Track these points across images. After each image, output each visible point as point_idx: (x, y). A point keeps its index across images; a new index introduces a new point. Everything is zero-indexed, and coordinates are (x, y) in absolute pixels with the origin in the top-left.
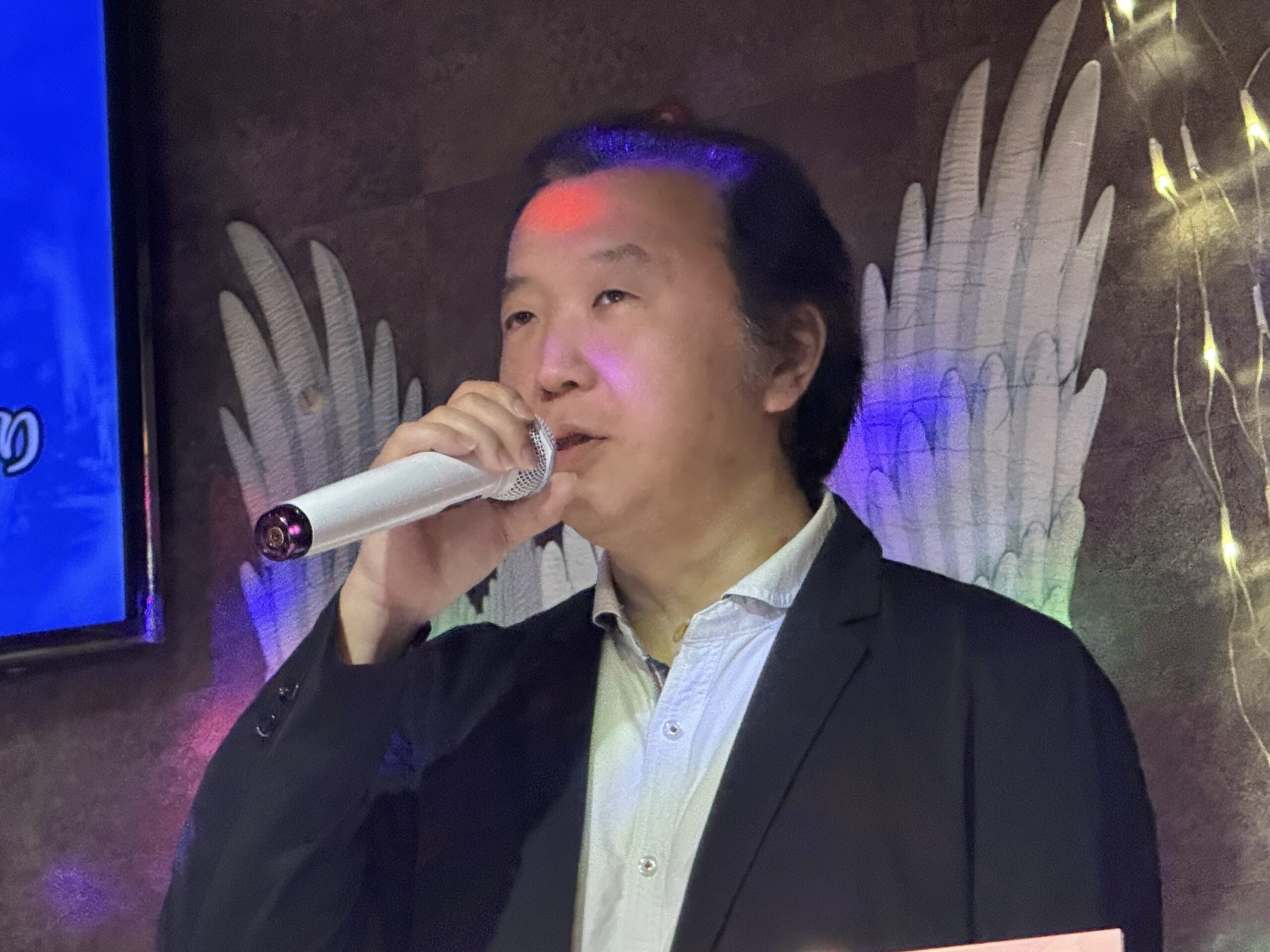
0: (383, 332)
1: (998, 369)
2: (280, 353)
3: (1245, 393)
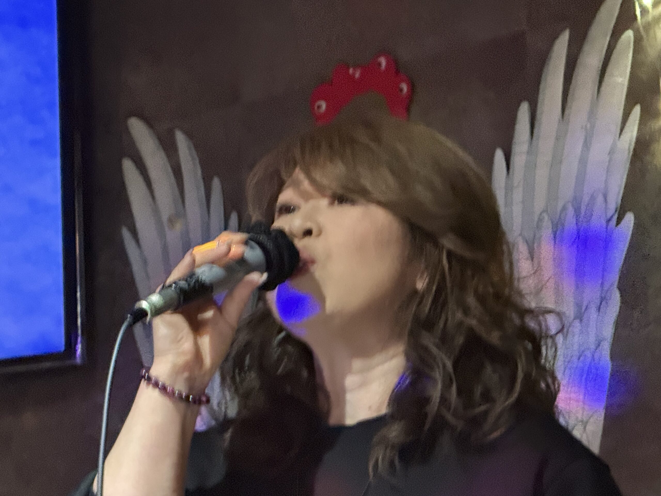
0: (216, 183)
1: (571, 212)
2: (157, 194)
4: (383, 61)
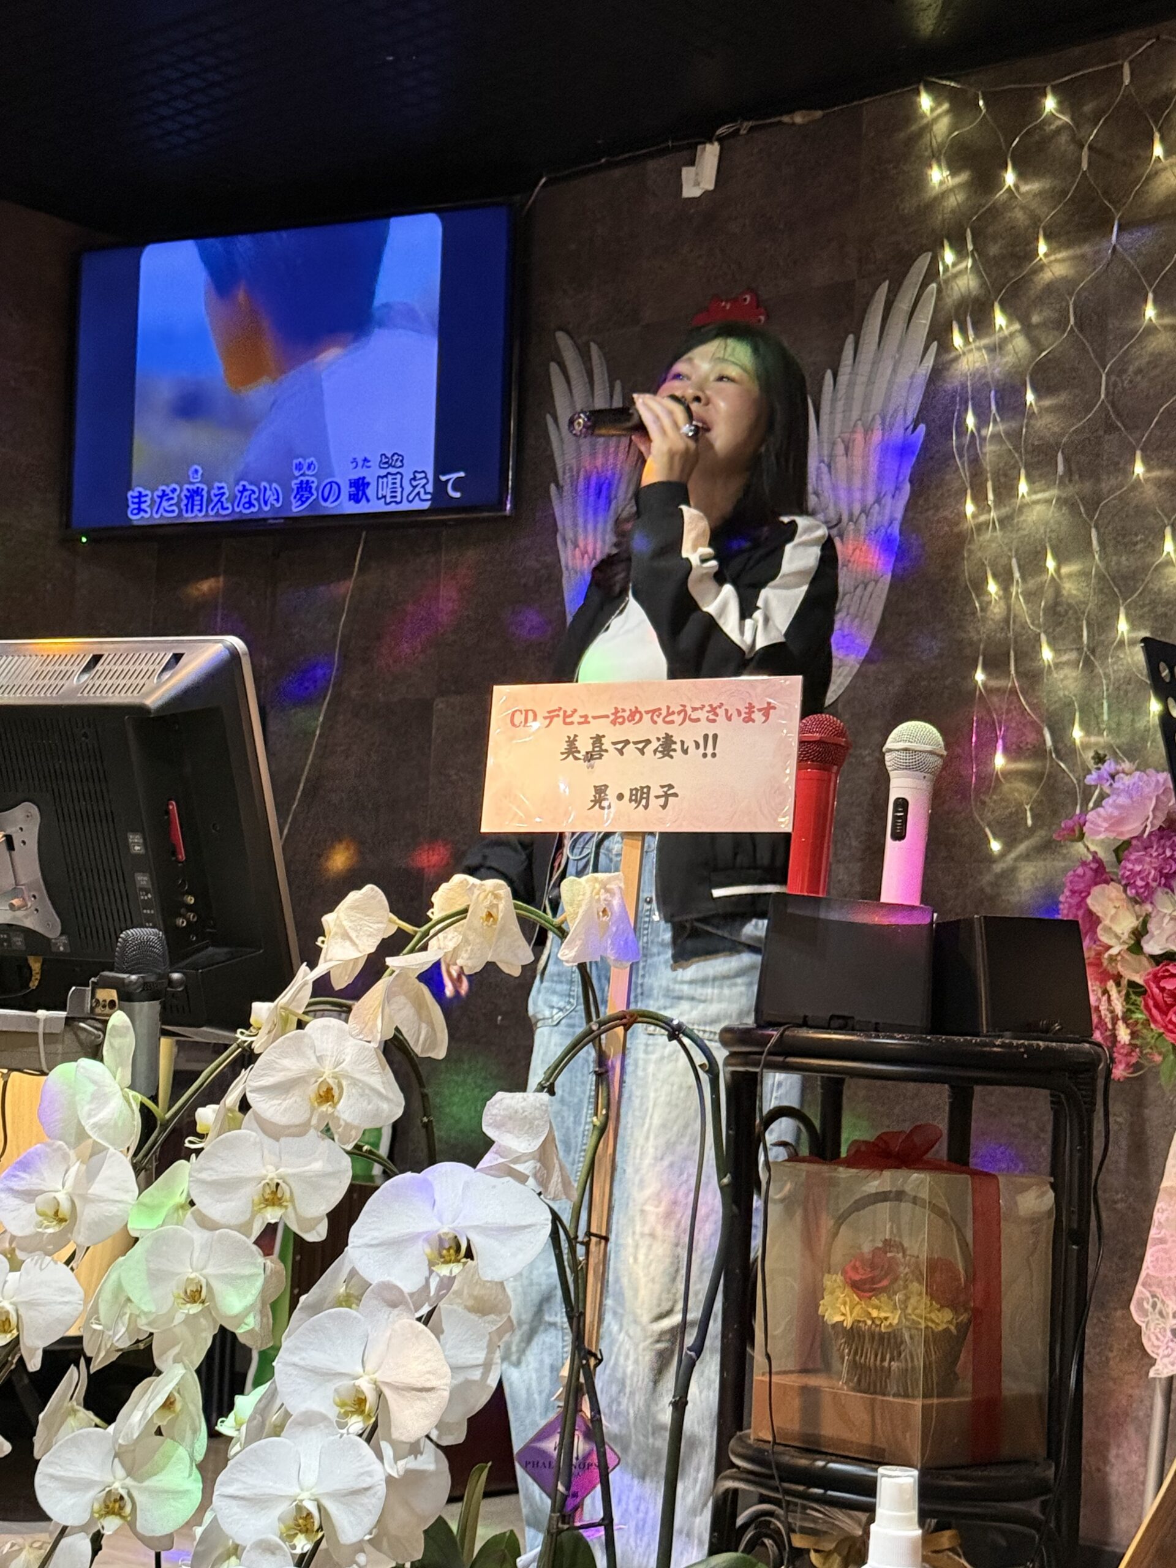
0: (618, 385)
1: (878, 421)
2: (574, 391)
3: (983, 439)
4: (748, 297)
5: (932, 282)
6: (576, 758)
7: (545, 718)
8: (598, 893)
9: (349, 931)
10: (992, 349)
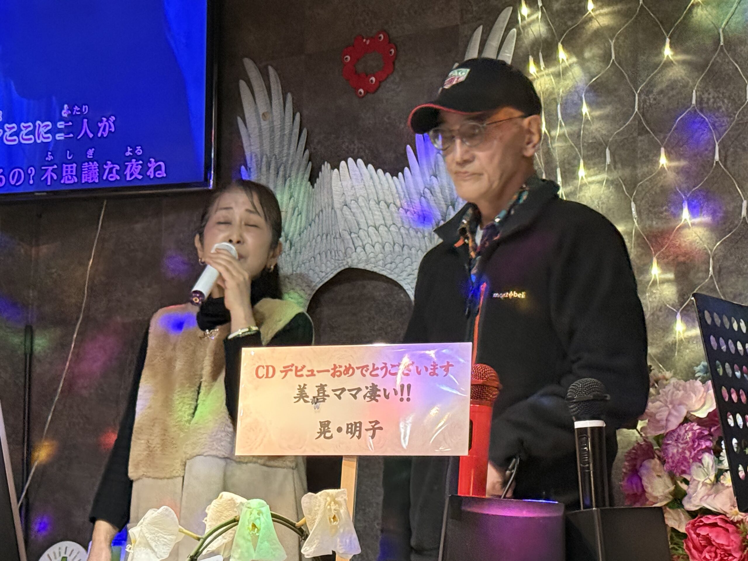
0: (289, 96)
3: (553, 138)
4: (382, 36)
5: (513, 27)
6: (306, 401)
7: (282, 372)
8: (330, 504)
9: (150, 541)
10: (557, 75)
